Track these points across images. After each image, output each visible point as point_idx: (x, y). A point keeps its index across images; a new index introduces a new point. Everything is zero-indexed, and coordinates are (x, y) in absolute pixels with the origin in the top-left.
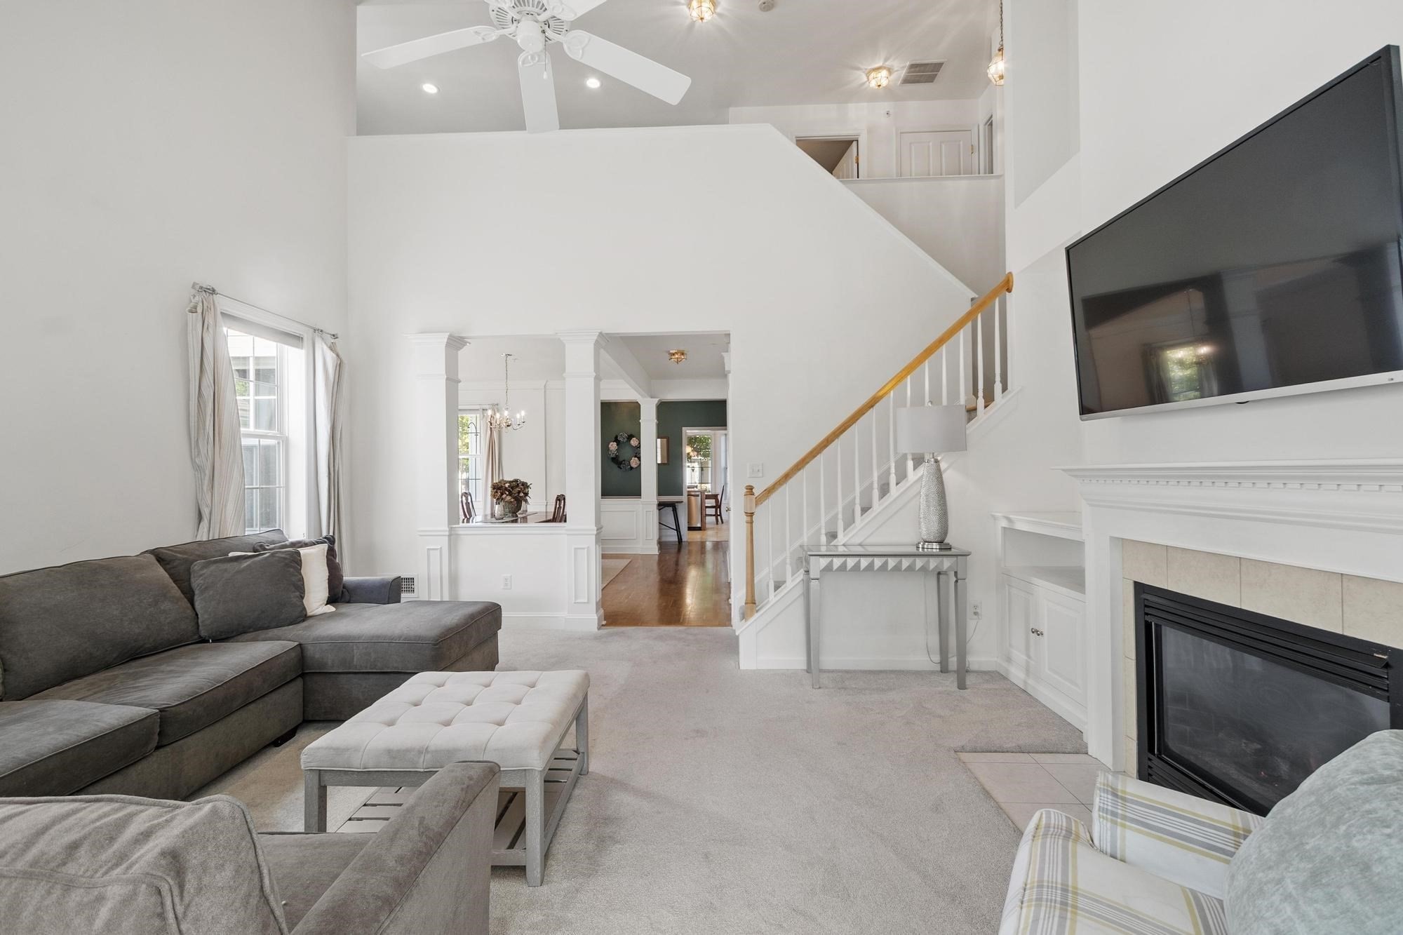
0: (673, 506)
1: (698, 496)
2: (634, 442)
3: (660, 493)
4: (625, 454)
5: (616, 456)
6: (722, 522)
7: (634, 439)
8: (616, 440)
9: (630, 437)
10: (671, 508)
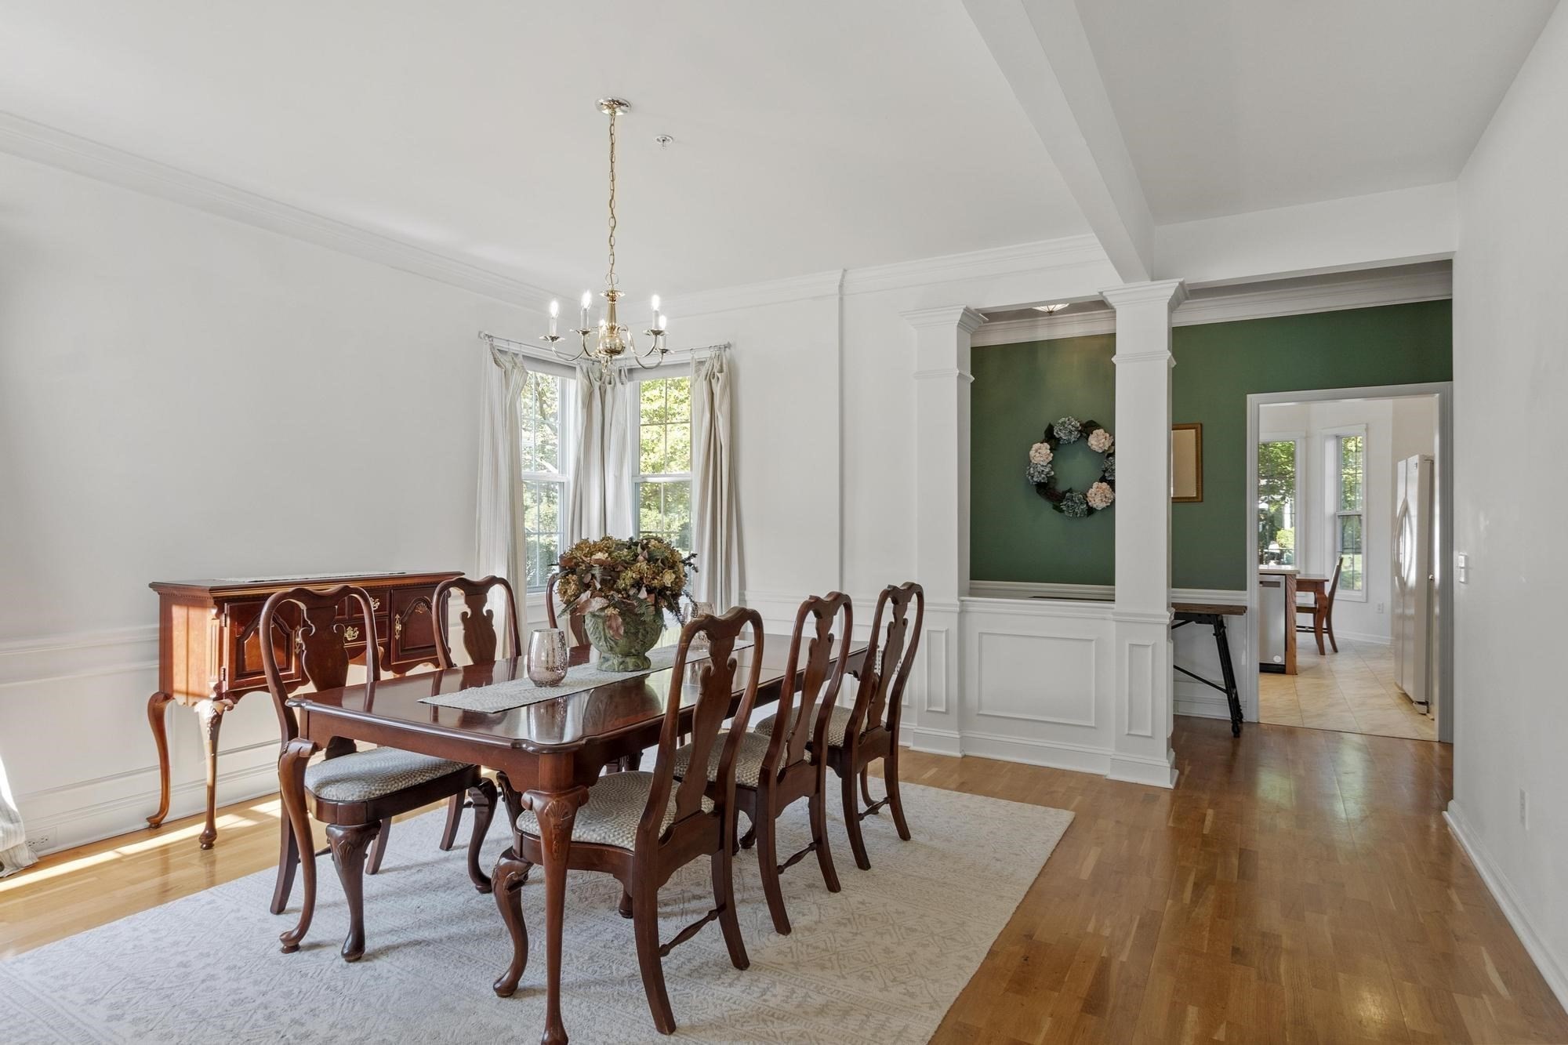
0: (1215, 618)
1: (1277, 584)
2: (1097, 441)
3: (1177, 579)
4: (1075, 471)
5: (1050, 478)
6: (1335, 650)
7: (1102, 431)
8: (1050, 437)
9: (1088, 428)
10: (1211, 628)
